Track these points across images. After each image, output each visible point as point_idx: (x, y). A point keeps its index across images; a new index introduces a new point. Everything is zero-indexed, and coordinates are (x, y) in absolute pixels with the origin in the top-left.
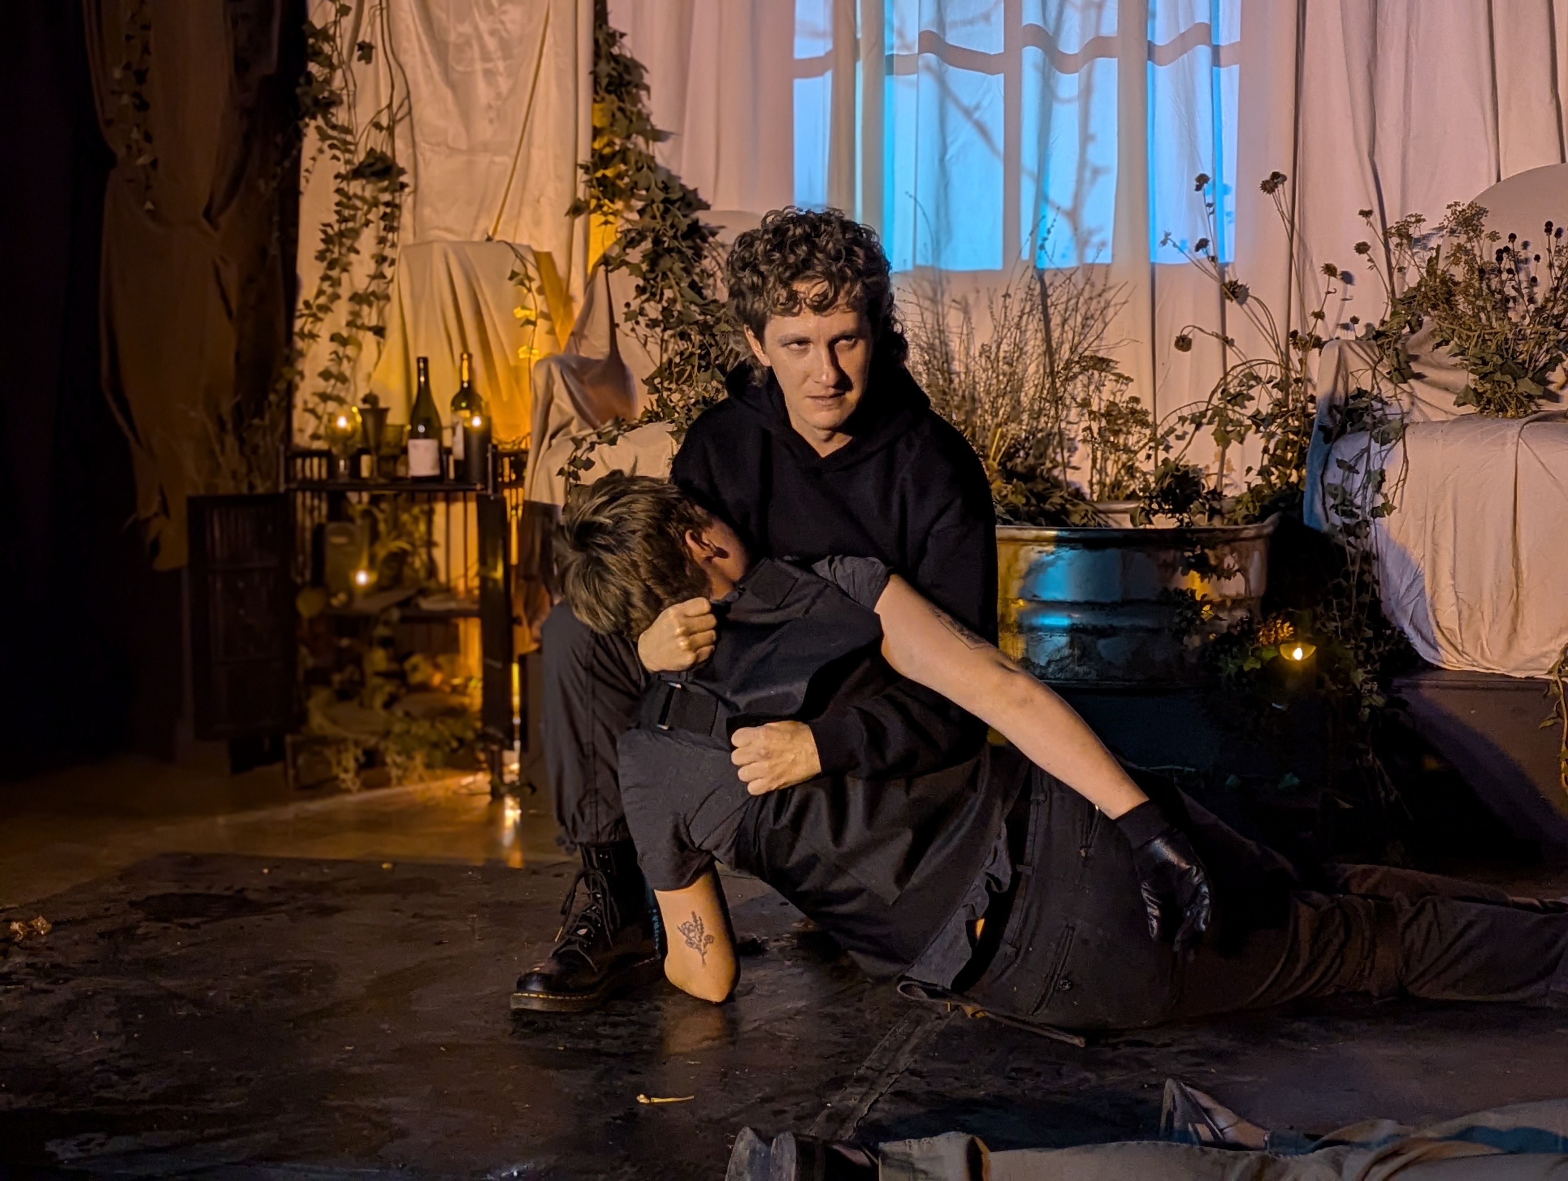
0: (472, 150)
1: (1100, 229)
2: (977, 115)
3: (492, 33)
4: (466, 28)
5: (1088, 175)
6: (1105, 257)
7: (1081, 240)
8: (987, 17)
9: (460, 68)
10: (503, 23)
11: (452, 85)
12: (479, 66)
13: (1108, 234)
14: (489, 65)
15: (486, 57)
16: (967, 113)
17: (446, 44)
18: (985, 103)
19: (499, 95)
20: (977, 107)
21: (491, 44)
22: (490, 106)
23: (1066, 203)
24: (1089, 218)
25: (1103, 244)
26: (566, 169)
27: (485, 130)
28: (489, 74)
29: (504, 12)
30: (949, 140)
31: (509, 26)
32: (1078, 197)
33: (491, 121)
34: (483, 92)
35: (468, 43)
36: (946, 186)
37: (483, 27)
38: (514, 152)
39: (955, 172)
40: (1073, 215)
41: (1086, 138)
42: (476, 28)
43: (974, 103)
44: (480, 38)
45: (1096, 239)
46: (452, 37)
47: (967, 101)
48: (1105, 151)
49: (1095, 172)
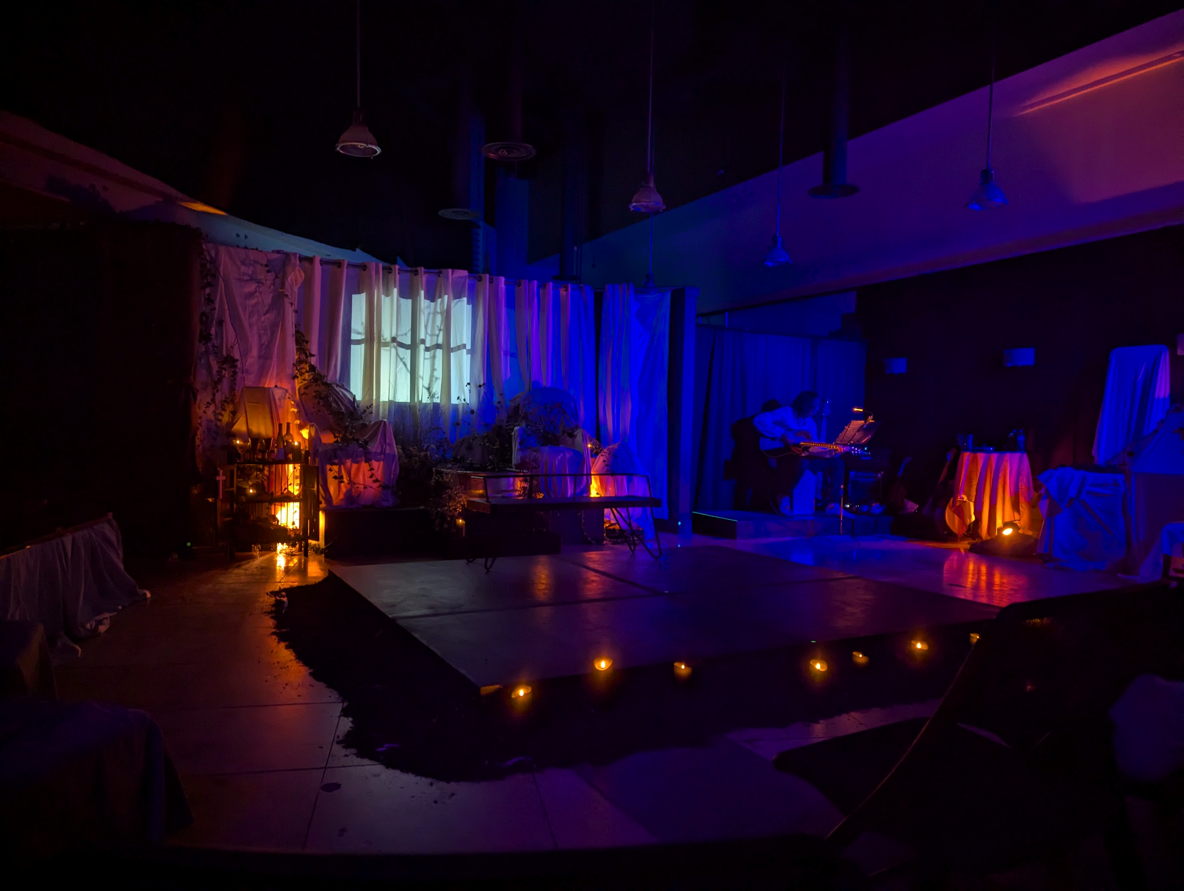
2: (403, 360)
5: (434, 379)
6: (438, 401)
7: (431, 396)
8: (406, 334)
16: (401, 359)
18: (405, 357)
20: (404, 358)
23: (427, 386)
25: (438, 398)
32: (431, 384)
40: (428, 389)
41: (432, 369)
43: (403, 357)
45: (436, 396)
47: (401, 356)
48: (439, 373)
49: (437, 379)
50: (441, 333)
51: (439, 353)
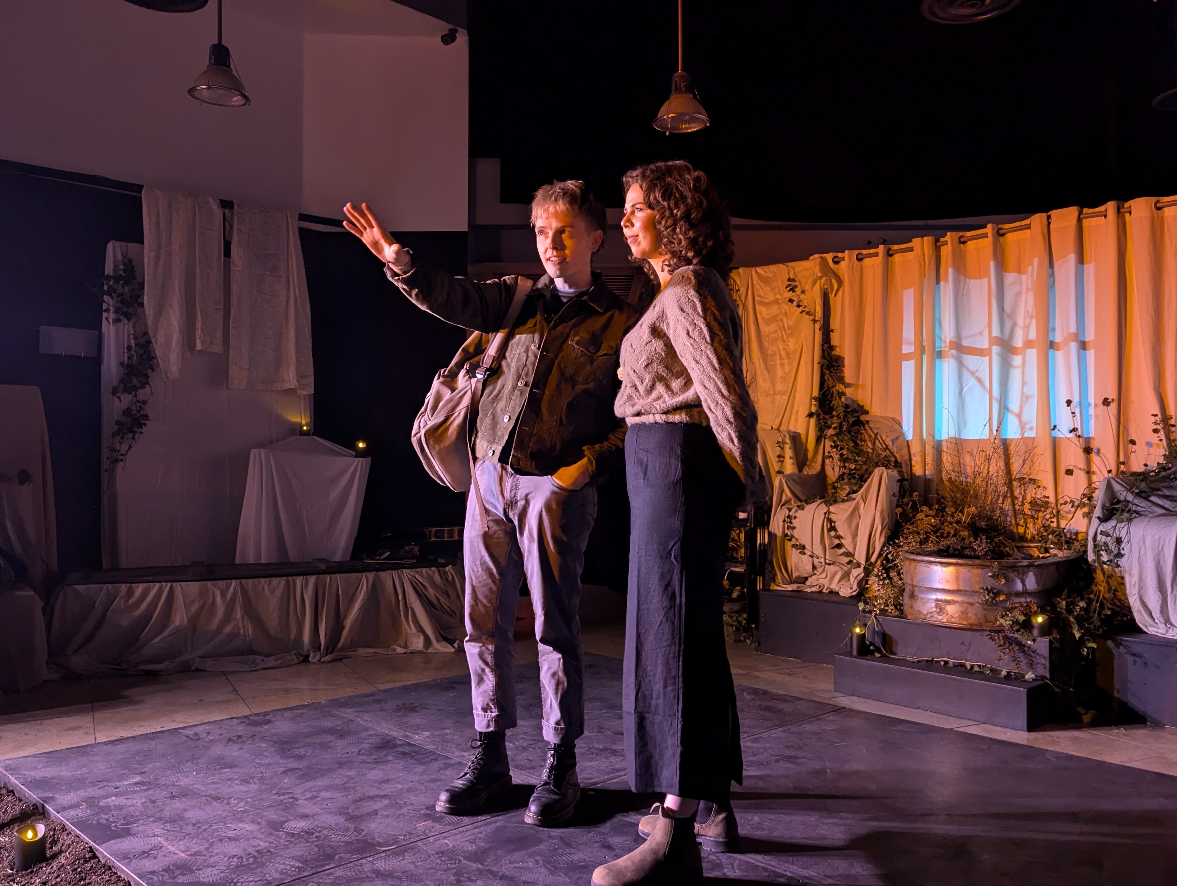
0: (774, 394)
1: (1030, 422)
2: (977, 374)
3: (784, 349)
4: (775, 348)
5: (1024, 399)
6: (1033, 434)
7: (1022, 427)
8: (981, 333)
9: (771, 363)
10: (788, 346)
11: (768, 370)
12: (778, 362)
13: (1034, 424)
14: (782, 362)
15: (781, 358)
16: (973, 373)
17: (767, 354)
18: (981, 369)
19: (785, 373)
20: (977, 371)
21: (783, 353)
22: (782, 377)
23: (1016, 410)
24: (1025, 418)
25: (1031, 429)
26: (807, 400)
27: (779, 387)
28: (781, 364)
29: (788, 341)
30: (964, 385)
31: (790, 346)
32: (1021, 408)
33: (782, 383)
34: (779, 372)
35: (775, 354)
36: (963, 404)
37: (781, 347)
38: (788, 394)
39: (968, 398)
40: (1019, 416)
41: (1024, 383)
42: (778, 348)
43: (975, 369)
44: (779, 351)
45: (1028, 426)
46: (770, 352)
47: (972, 368)
48: (1033, 388)
49: (1027, 397)
50: (1034, 321)
51: (1032, 354)
